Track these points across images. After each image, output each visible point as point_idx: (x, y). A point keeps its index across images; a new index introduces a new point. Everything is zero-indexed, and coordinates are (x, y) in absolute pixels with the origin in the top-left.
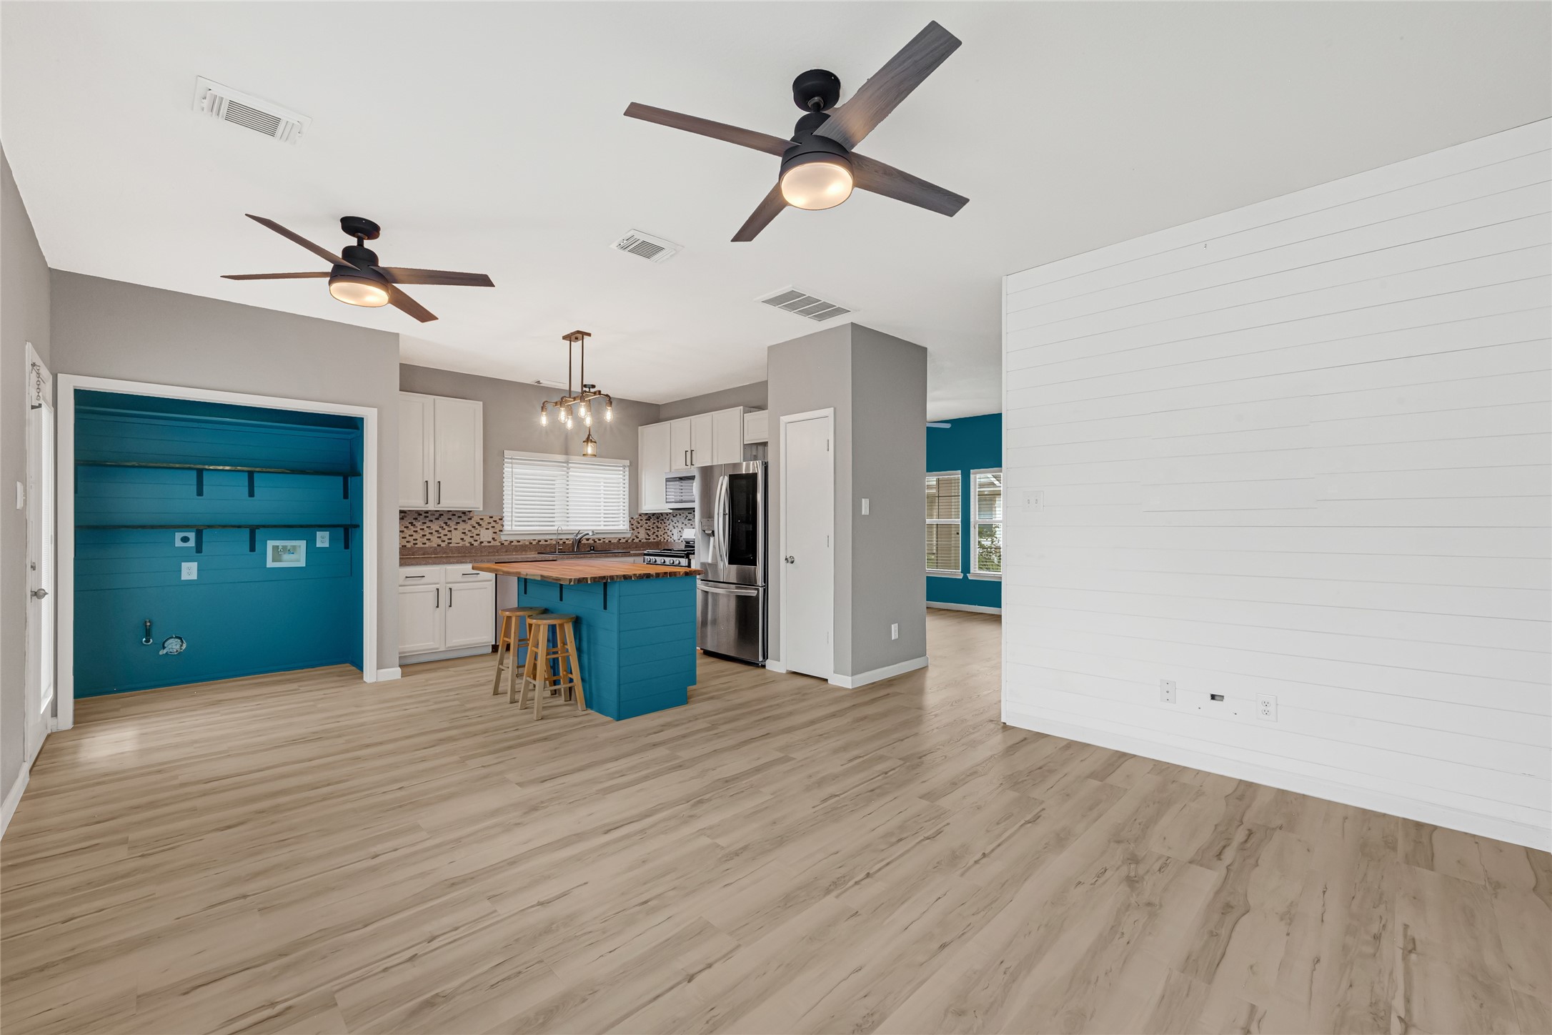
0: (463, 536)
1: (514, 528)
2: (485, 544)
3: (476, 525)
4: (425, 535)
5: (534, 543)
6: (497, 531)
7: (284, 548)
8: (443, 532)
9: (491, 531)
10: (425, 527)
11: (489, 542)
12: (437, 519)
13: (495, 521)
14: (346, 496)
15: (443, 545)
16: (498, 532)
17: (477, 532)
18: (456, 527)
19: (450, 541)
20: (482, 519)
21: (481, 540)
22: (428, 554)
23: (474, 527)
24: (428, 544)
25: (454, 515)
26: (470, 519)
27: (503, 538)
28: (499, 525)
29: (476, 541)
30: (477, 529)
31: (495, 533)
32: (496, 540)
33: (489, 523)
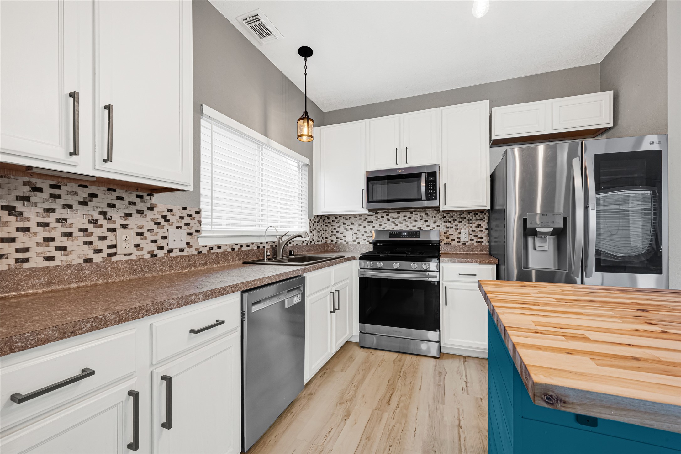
0: (138, 240)
1: (215, 228)
2: (176, 253)
3: (162, 220)
4: (53, 239)
5: (237, 248)
6: (193, 231)
8: (98, 232)
10: (51, 219)
11: (182, 250)
12: (84, 203)
13: (190, 215)
15: (98, 258)
16: (195, 234)
17: (161, 232)
18: (125, 223)
19: (113, 251)
20: (170, 210)
21: (170, 247)
22: (61, 282)
23: (158, 224)
24: (60, 259)
25: (121, 198)
26: (151, 209)
27: (202, 242)
28: (196, 221)
29: (161, 248)
30: (163, 228)
31: (190, 234)
32: (191, 247)
33: (182, 218)
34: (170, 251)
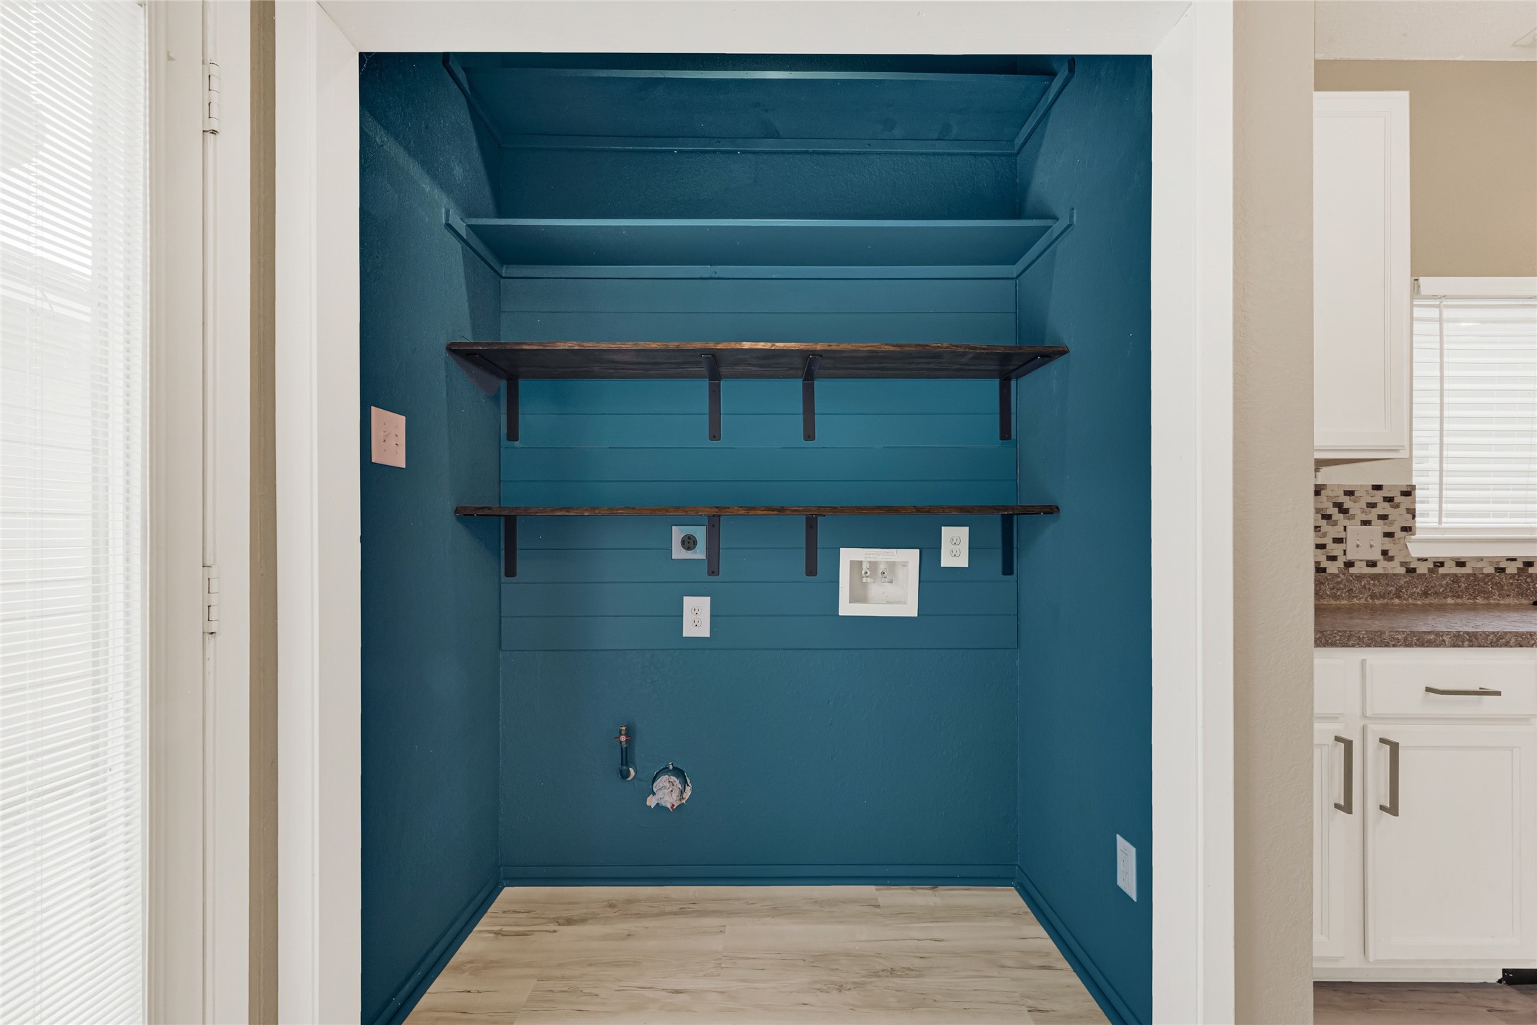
1: (1448, 522)
2: (1361, 569)
3: (1334, 512)
5: (1512, 569)
6: (1395, 528)
7: (874, 565)
9: (1378, 528)
11: (1373, 564)
13: (1389, 500)
14: (1005, 433)
16: (1399, 534)
17: (1333, 532)
20: (1350, 493)
21: (1350, 557)
23: (1327, 517)
27: (1416, 549)
28: (1402, 510)
29: (1333, 558)
30: (1335, 523)
31: (1389, 535)
32: (1391, 559)
33: (1372, 505)
34: (1349, 564)
